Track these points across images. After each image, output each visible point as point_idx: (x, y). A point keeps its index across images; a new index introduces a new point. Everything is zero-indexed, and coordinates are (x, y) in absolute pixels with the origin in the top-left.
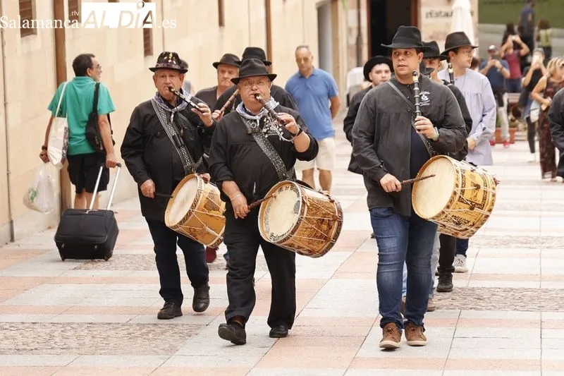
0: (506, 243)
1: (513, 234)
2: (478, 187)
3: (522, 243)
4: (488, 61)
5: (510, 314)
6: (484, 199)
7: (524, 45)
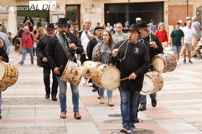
0: (25, 84)
1: (28, 81)
2: (12, 70)
3: (30, 84)
4: (20, 28)
5: (26, 106)
6: (15, 74)
7: (31, 23)
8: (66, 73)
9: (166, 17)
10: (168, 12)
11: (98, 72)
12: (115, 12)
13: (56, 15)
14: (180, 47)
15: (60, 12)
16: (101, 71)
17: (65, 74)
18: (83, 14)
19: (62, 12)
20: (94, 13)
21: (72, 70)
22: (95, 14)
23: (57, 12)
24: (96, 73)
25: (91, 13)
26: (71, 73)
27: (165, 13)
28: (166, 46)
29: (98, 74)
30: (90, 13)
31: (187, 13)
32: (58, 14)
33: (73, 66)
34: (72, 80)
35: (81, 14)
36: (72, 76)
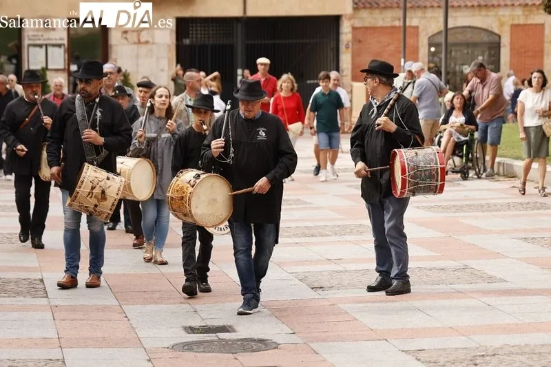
8: (79, 195)
9: (346, 59)
10: (350, 45)
11: (182, 188)
12: (207, 43)
13: (40, 46)
14: (335, 134)
15: (51, 40)
16: (188, 185)
17: (78, 198)
18: (117, 45)
19: (56, 39)
20: (147, 42)
21: (93, 188)
22: (149, 46)
23: (44, 40)
24: (177, 191)
25: (139, 42)
26: (90, 196)
27: (342, 47)
28: (299, 132)
29: (184, 193)
30: (135, 43)
31: (402, 49)
32: (46, 45)
33: (96, 180)
34: (93, 210)
35: (111, 45)
36: (94, 201)
